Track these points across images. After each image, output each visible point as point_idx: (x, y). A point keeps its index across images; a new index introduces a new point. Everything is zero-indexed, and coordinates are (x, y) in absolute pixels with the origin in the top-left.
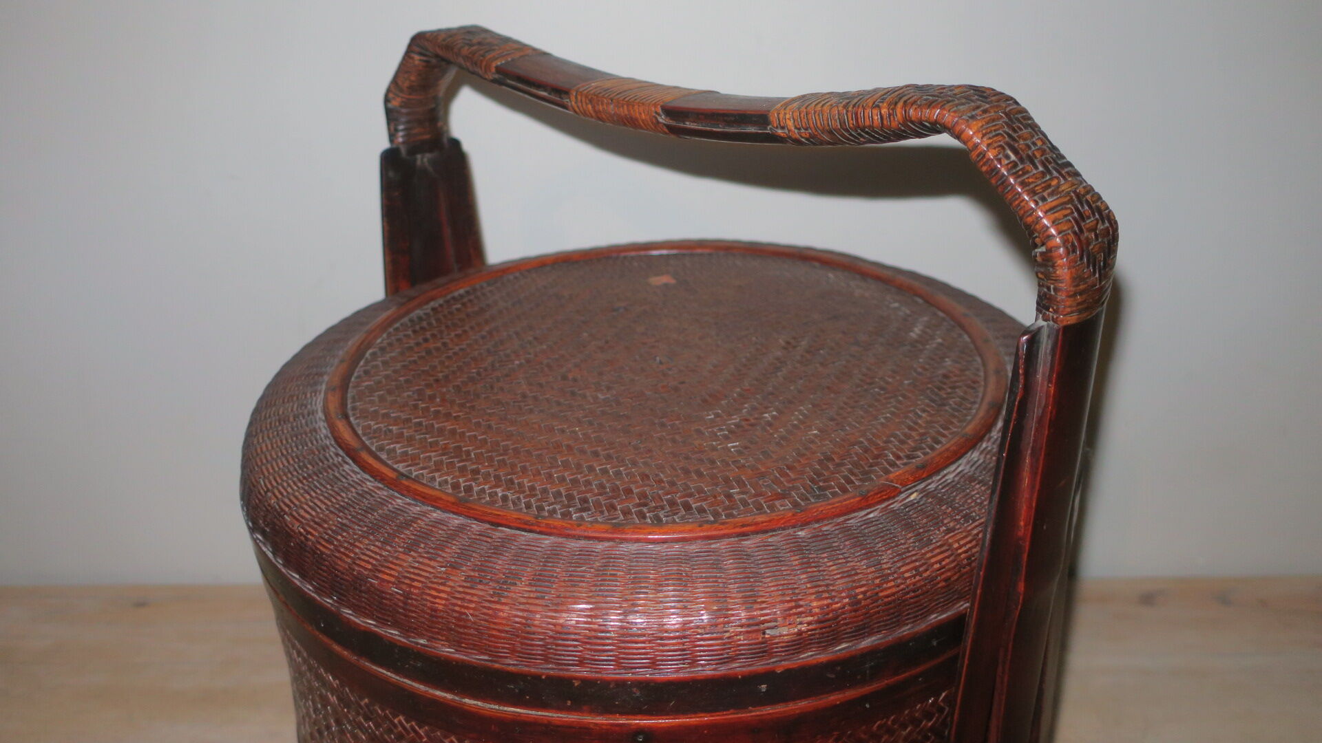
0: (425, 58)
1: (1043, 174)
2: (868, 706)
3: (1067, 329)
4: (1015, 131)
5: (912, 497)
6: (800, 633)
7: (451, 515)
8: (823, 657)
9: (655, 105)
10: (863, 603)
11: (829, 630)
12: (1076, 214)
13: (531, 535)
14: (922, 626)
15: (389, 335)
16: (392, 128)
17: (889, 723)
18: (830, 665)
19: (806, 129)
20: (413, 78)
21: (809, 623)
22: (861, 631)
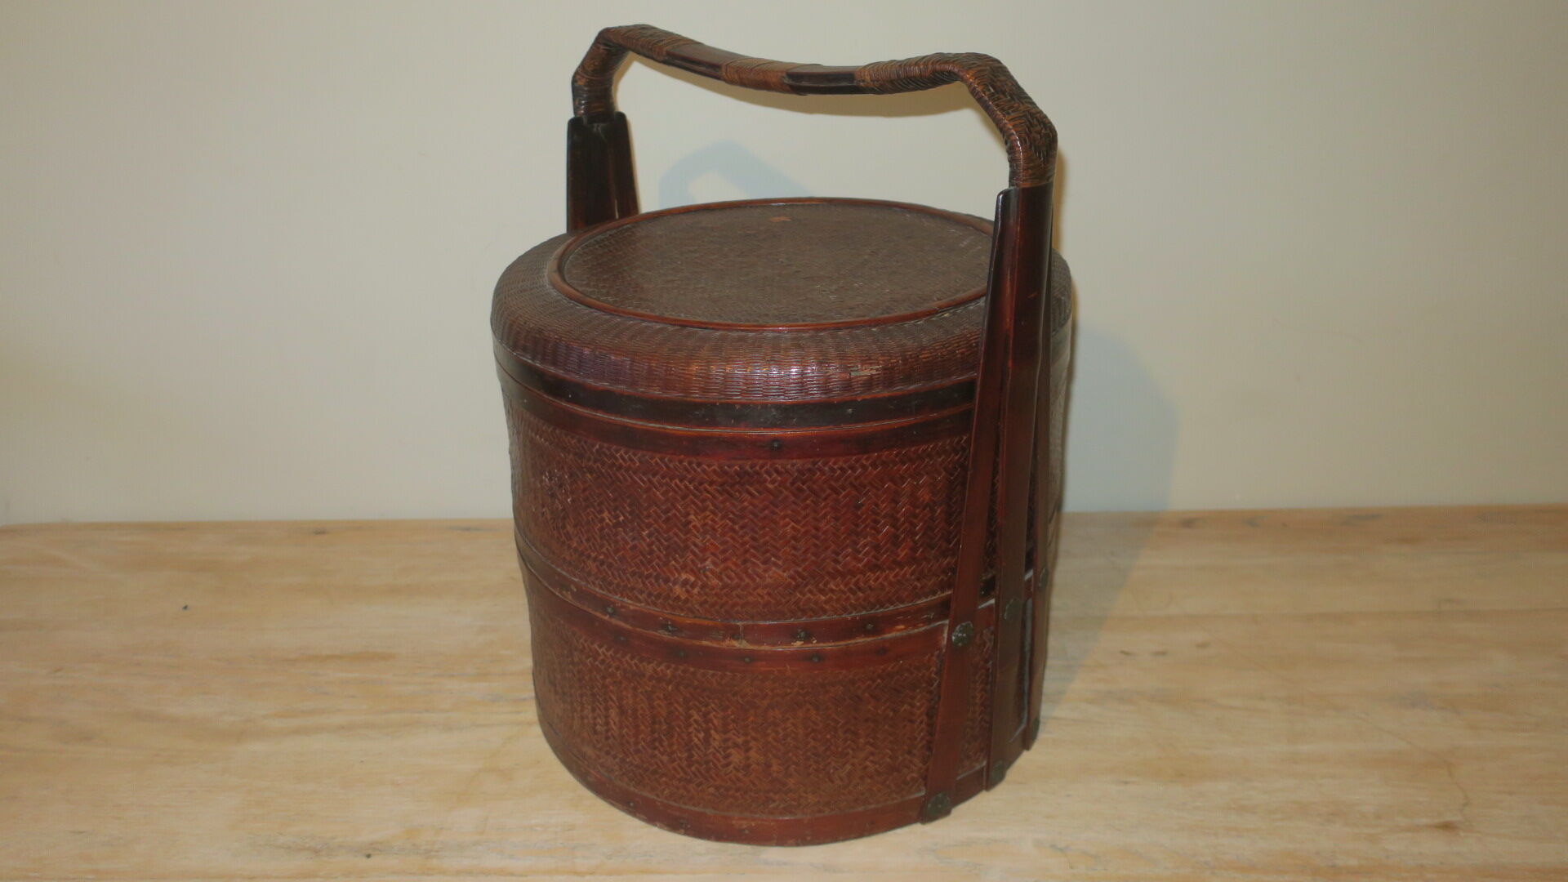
0: (607, 48)
1: (1009, 101)
2: (915, 433)
3: (1024, 190)
4: (995, 77)
5: (946, 315)
6: (872, 376)
7: (654, 324)
8: (886, 394)
9: (782, 72)
10: (910, 360)
11: (889, 376)
12: (1028, 123)
13: (706, 331)
14: (947, 382)
15: (583, 248)
16: (577, 103)
17: (929, 449)
18: (890, 399)
19: (878, 81)
20: (597, 63)
21: (877, 370)
22: (908, 379)
